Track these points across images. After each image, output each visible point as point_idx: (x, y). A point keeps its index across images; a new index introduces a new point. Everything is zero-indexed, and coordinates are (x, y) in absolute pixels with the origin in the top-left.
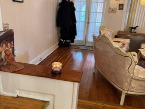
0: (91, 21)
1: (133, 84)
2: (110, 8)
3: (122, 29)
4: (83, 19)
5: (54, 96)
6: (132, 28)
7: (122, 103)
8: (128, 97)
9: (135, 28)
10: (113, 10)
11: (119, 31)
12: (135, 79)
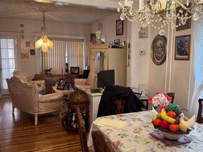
1: (41, 107)
2: (22, 54)
7: (36, 123)
10: (25, 56)
11: (36, 75)
12: (41, 102)
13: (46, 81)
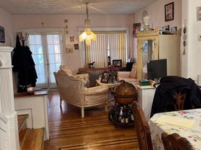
0: (50, 62)
2: (67, 49)
3: (82, 66)
4: (42, 62)
5: (31, 109)
6: (90, 64)
7: (83, 116)
8: (87, 110)
9: (92, 64)
10: (70, 50)
11: (80, 69)
13: (89, 74)
